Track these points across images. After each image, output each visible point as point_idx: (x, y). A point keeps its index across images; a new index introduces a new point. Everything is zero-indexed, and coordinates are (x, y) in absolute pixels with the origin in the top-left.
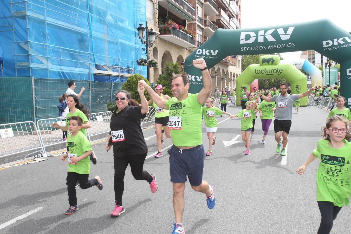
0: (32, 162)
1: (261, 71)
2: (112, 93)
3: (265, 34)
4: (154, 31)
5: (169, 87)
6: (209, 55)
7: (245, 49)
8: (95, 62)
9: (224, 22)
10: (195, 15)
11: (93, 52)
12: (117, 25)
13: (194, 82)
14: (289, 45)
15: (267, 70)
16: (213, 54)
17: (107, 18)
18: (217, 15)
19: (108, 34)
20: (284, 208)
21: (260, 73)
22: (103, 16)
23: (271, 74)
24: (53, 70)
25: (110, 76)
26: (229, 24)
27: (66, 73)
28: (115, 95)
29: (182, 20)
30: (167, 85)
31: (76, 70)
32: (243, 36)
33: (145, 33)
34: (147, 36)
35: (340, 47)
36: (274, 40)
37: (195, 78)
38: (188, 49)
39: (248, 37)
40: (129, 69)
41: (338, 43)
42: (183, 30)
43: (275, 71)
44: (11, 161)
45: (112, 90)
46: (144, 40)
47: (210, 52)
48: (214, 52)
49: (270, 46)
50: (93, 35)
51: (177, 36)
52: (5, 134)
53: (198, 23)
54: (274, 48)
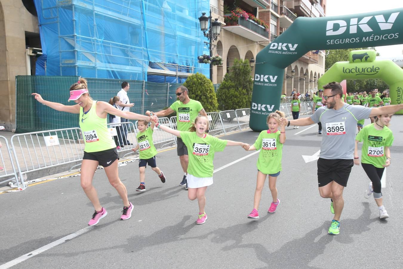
0: (78, 175)
1: (350, 70)
2: (168, 97)
3: (360, 23)
4: (219, 21)
5: (236, 90)
6: (287, 50)
7: (331, 42)
8: (148, 59)
9: (304, 8)
10: (268, 1)
11: (147, 48)
12: (175, 15)
13: (267, 83)
14: (391, 36)
15: (359, 69)
16: (291, 49)
17: (163, 6)
19: (165, 26)
20: (385, 242)
21: (349, 72)
22: (159, 4)
23: (364, 73)
24: (101, 68)
25: (165, 75)
26: (311, 12)
28: (171, 98)
29: (252, 8)
30: (234, 87)
31: (127, 69)
32: (330, 25)
33: (208, 25)
34: (210, 27)
36: (370, 30)
37: (268, 78)
38: (259, 43)
39: (336, 27)
40: (188, 68)
42: (254, 20)
43: (369, 70)
44: (56, 172)
45: (168, 93)
46: (207, 32)
47: (287, 47)
48: (293, 46)
49: (365, 38)
50: (147, 27)
51: (246, 27)
52: (50, 141)
53: (272, 11)
54: (370, 40)
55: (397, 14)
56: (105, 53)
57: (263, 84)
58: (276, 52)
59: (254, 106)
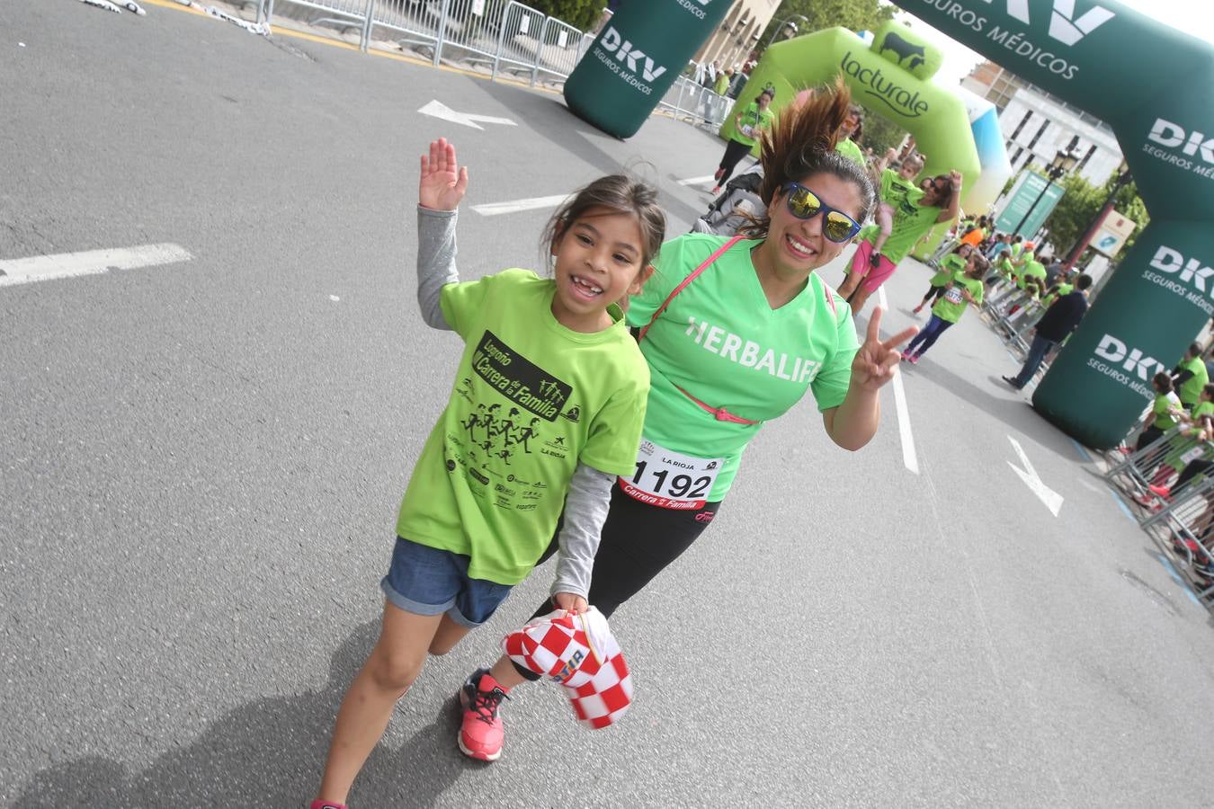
1: (862, 69)
14: (1058, 66)
15: (882, 79)
21: (855, 75)
23: (887, 99)
35: (1193, 167)
41: (1198, 152)
43: (903, 98)
49: (1000, 32)
54: (1006, 45)
55: (1109, 15)
59: (611, 40)
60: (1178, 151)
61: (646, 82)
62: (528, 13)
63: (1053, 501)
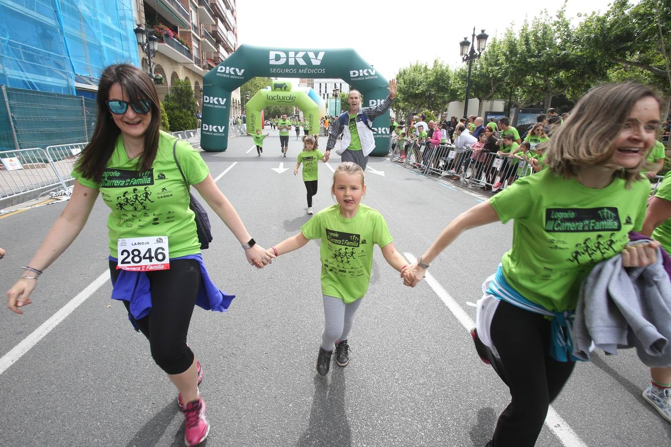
0: (54, 202)
1: (273, 97)
3: (296, 56)
5: (180, 111)
6: (234, 74)
7: (274, 70)
8: (74, 71)
9: (221, 34)
10: (189, 21)
11: (69, 57)
12: (97, 20)
14: (320, 71)
15: (280, 96)
16: (239, 74)
18: (213, 25)
19: (87, 34)
21: (272, 99)
23: (284, 101)
24: (13, 77)
26: (226, 38)
27: (35, 83)
29: (173, 25)
30: (178, 108)
31: (49, 80)
32: (272, 55)
33: (145, 38)
34: (147, 42)
35: (364, 78)
36: (305, 64)
37: (218, 101)
38: (182, 64)
39: (278, 58)
41: (363, 74)
42: (178, 40)
43: (288, 99)
44: (20, 202)
46: (145, 47)
47: (234, 71)
48: (240, 71)
49: (301, 70)
50: (66, 31)
51: (172, 46)
52: (10, 164)
53: (193, 32)
54: (305, 73)
55: (324, 53)
56: (14, 57)
57: (212, 106)
58: (224, 75)
59: (205, 127)
60: (359, 76)
61: (221, 133)
62: (179, 133)
63: (382, 173)
